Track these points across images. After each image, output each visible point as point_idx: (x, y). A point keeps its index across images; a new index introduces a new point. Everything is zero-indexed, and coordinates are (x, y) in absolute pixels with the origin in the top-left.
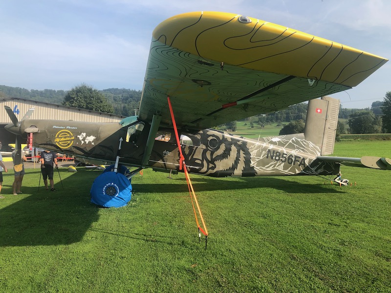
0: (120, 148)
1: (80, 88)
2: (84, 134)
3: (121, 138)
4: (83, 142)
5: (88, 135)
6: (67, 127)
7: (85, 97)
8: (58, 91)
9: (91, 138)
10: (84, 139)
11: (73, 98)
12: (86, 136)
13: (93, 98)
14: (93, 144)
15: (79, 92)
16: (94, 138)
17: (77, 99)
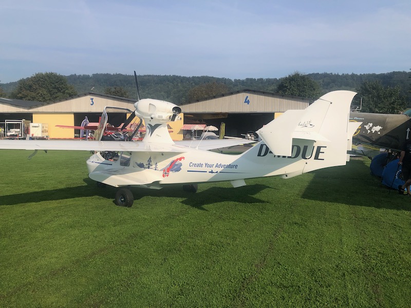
0: (407, 138)
1: (293, 76)
2: (371, 125)
3: (409, 129)
4: (369, 131)
5: (375, 125)
6: (355, 118)
7: (298, 85)
8: (258, 79)
9: (378, 128)
10: (370, 129)
11: (286, 87)
12: (373, 126)
13: (306, 85)
14: (379, 133)
15: (292, 81)
16: (381, 128)
17: (290, 88)
